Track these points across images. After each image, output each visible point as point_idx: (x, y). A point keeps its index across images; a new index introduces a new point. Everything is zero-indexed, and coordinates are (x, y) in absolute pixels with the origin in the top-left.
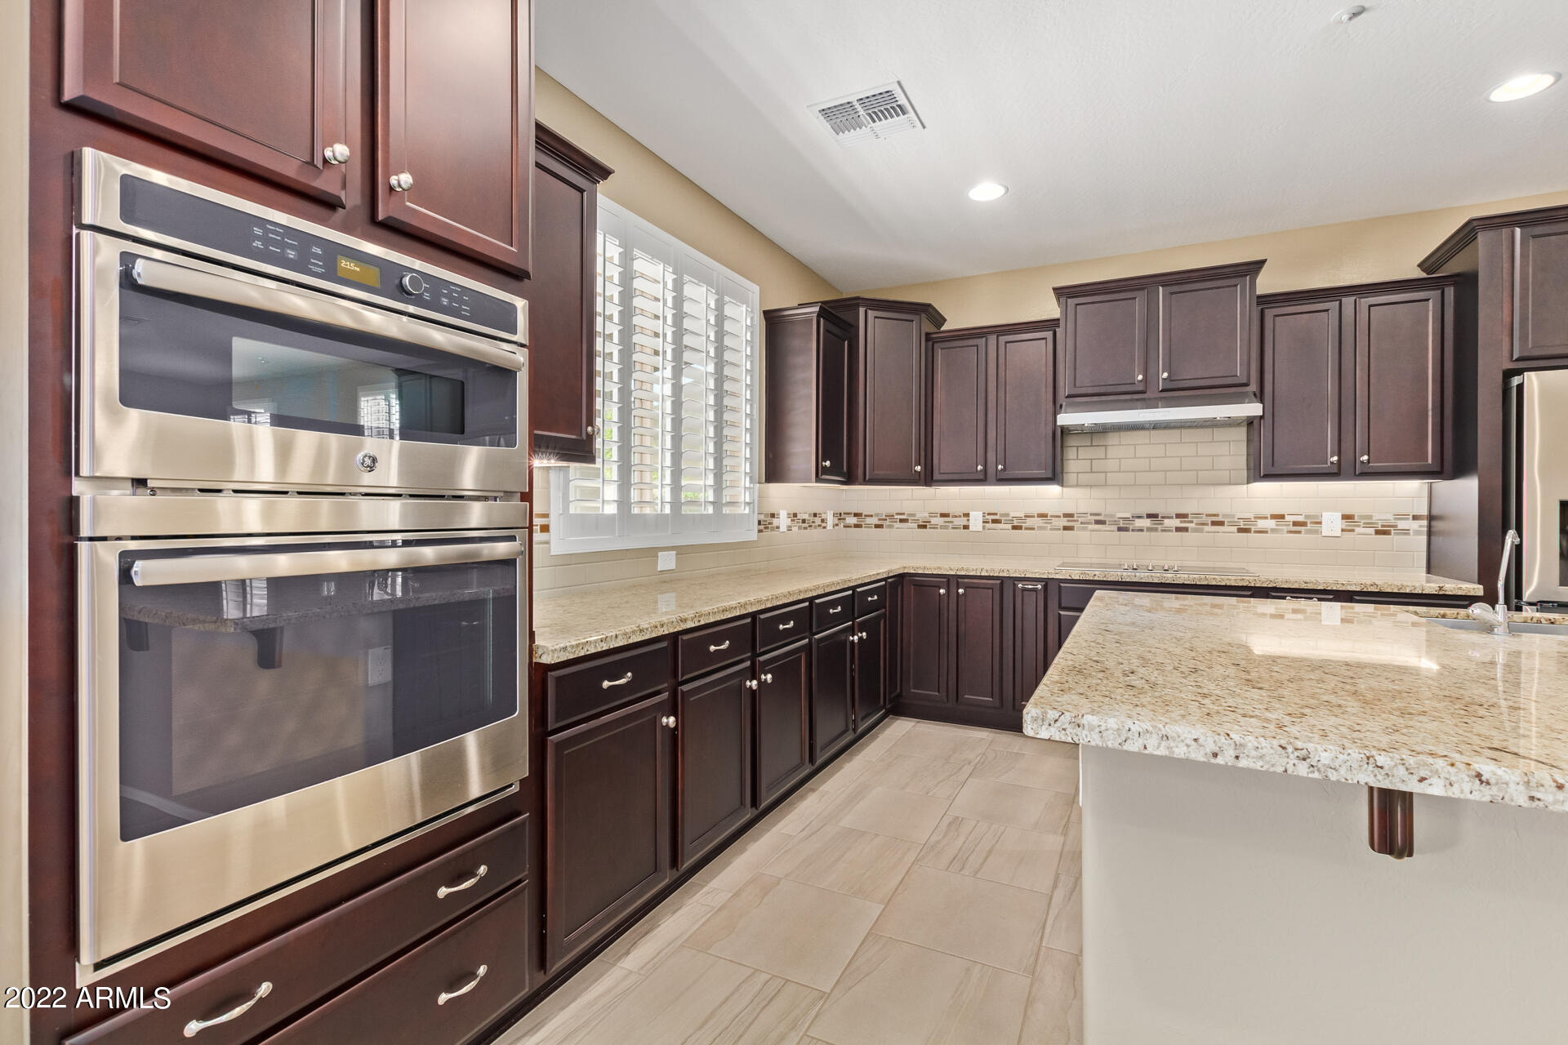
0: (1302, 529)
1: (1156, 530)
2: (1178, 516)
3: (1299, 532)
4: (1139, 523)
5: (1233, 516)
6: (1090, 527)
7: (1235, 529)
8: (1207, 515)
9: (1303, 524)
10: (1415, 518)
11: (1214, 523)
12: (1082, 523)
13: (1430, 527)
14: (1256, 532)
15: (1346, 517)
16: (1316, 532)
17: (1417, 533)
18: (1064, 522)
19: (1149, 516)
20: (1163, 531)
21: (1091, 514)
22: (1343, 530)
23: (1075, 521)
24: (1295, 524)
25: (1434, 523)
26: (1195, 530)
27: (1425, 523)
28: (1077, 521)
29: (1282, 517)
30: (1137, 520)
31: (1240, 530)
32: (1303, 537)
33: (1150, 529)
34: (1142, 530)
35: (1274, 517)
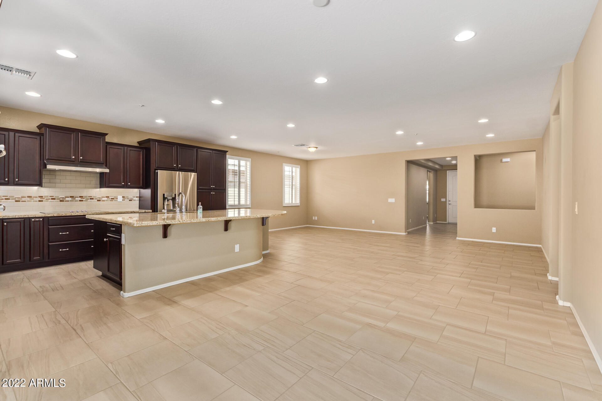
0: (113, 200)
1: (73, 201)
2: (80, 197)
3: (113, 201)
4: (67, 199)
5: (96, 197)
6: (49, 200)
7: (96, 200)
8: (89, 197)
9: (113, 199)
10: (137, 197)
11: (91, 199)
12: (46, 199)
13: (139, 199)
14: (102, 201)
15: (123, 197)
16: (116, 201)
17: (137, 200)
18: (40, 199)
19: (71, 197)
20: (75, 201)
21: (50, 196)
22: (122, 200)
23: (43, 199)
24: (112, 199)
25: (140, 198)
26: (85, 201)
27: (138, 198)
28: (44, 199)
29: (109, 197)
30: (67, 198)
31: (98, 201)
32: (114, 202)
33: (71, 201)
34: (68, 201)
35: (106, 197)
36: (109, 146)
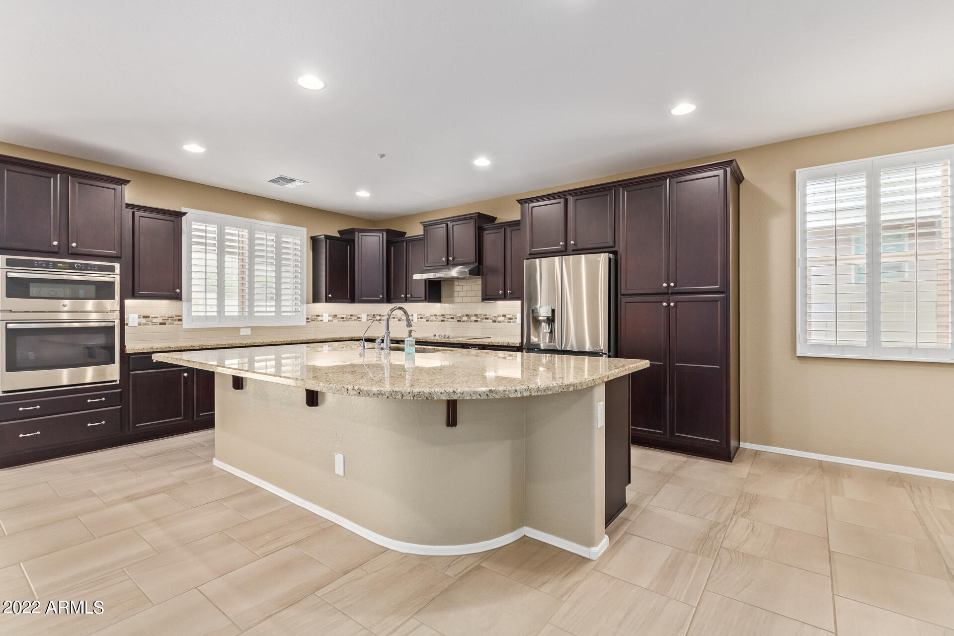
0: (511, 320)
2: (474, 316)
6: (449, 320)
7: (492, 321)
8: (484, 315)
11: (486, 319)
14: (498, 322)
16: (515, 322)
20: (471, 322)
23: (445, 318)
24: (509, 318)
26: (480, 322)
29: (506, 316)
33: (467, 321)
34: (464, 322)
35: (503, 316)
36: (486, 232)
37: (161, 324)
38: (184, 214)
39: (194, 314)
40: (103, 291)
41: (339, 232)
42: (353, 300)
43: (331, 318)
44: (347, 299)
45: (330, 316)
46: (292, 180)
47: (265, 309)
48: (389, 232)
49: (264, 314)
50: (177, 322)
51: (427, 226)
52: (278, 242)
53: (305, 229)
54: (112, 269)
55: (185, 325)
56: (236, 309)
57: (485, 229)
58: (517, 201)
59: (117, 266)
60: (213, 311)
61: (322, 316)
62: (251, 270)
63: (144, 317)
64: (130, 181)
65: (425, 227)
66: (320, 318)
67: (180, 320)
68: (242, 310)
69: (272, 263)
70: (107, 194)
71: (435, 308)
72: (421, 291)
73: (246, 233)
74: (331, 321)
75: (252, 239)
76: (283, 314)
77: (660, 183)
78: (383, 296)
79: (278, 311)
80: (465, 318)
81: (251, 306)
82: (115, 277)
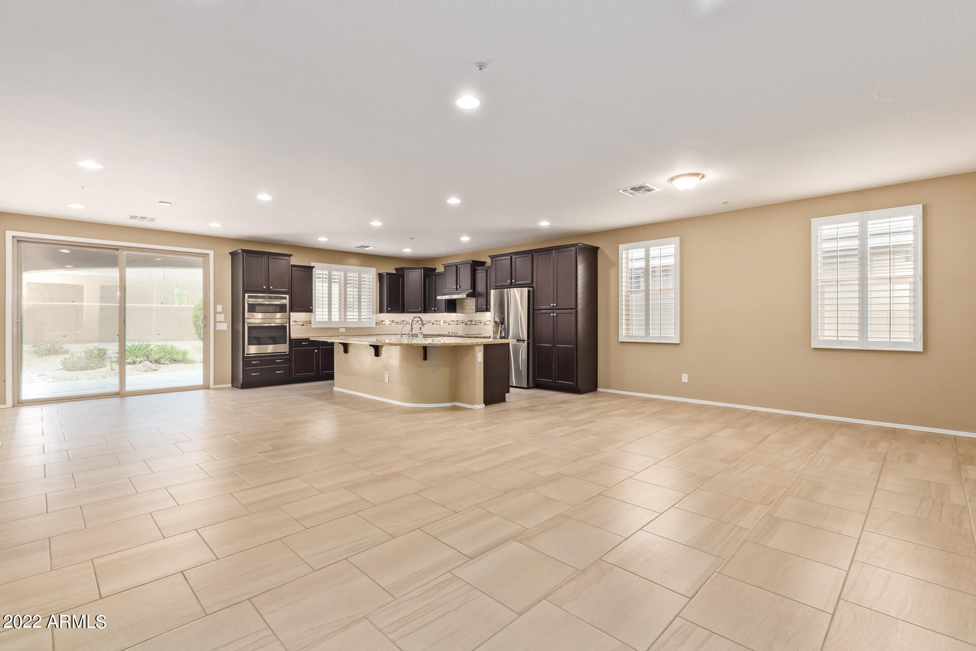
34: (469, 325)
36: (477, 272)
37: (302, 325)
38: (314, 267)
39: (317, 320)
40: (282, 308)
41: (396, 269)
42: (403, 311)
43: (390, 323)
44: (399, 310)
45: (390, 321)
46: (369, 247)
47: (352, 316)
48: (425, 269)
49: (352, 320)
50: (309, 324)
51: (446, 267)
52: (360, 278)
53: (375, 269)
54: (285, 298)
55: (313, 325)
56: (338, 317)
57: (477, 270)
58: (489, 256)
59: (287, 296)
60: (326, 318)
61: (385, 321)
62: (345, 291)
63: (295, 321)
64: (292, 255)
65: (445, 267)
66: (383, 323)
67: (311, 323)
68: (340, 318)
69: (356, 287)
70: (282, 262)
71: (453, 316)
72: (443, 306)
73: (342, 274)
74: (391, 324)
75: (345, 277)
76: (362, 320)
77: (550, 252)
78: (421, 309)
79: (360, 318)
80: (469, 323)
81: (345, 315)
82: (286, 302)
